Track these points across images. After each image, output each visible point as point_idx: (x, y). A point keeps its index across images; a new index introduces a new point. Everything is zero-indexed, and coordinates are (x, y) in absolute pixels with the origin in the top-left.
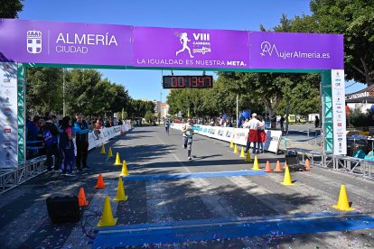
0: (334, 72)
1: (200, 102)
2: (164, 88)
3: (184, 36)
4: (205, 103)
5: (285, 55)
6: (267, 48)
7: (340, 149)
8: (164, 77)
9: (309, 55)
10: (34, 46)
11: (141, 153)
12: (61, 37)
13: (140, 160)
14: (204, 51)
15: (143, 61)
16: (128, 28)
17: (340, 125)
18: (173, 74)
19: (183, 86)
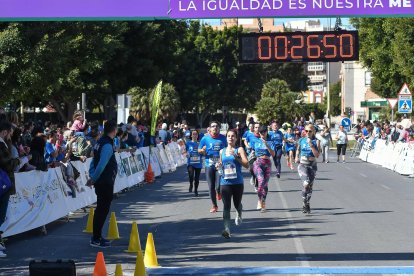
15: (192, 6)
18: (262, 28)
19: (286, 57)
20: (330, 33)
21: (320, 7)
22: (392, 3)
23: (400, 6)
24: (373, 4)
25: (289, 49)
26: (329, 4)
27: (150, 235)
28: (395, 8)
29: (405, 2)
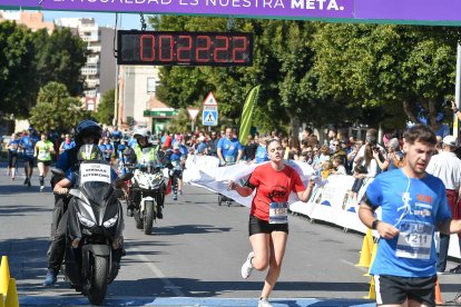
1: (308, 58)
2: (120, 63)
4: (320, 67)
8: (121, 33)
11: (34, 260)
13: (33, 276)
18: (144, 26)
19: (171, 60)
20: (222, 34)
21: (214, 4)
22: (294, 4)
23: (302, 7)
24: (273, 4)
25: (175, 51)
26: (224, 2)
27: (4, 258)
28: (298, 10)
29: (308, 3)
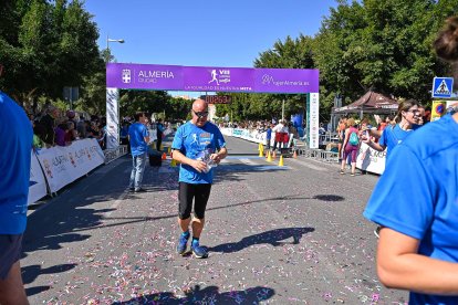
0: (312, 94)
3: (214, 72)
5: (281, 83)
6: (267, 79)
7: (314, 144)
9: (295, 83)
10: (127, 79)
12: (141, 73)
14: (225, 81)
16: (180, 68)
17: (314, 128)
